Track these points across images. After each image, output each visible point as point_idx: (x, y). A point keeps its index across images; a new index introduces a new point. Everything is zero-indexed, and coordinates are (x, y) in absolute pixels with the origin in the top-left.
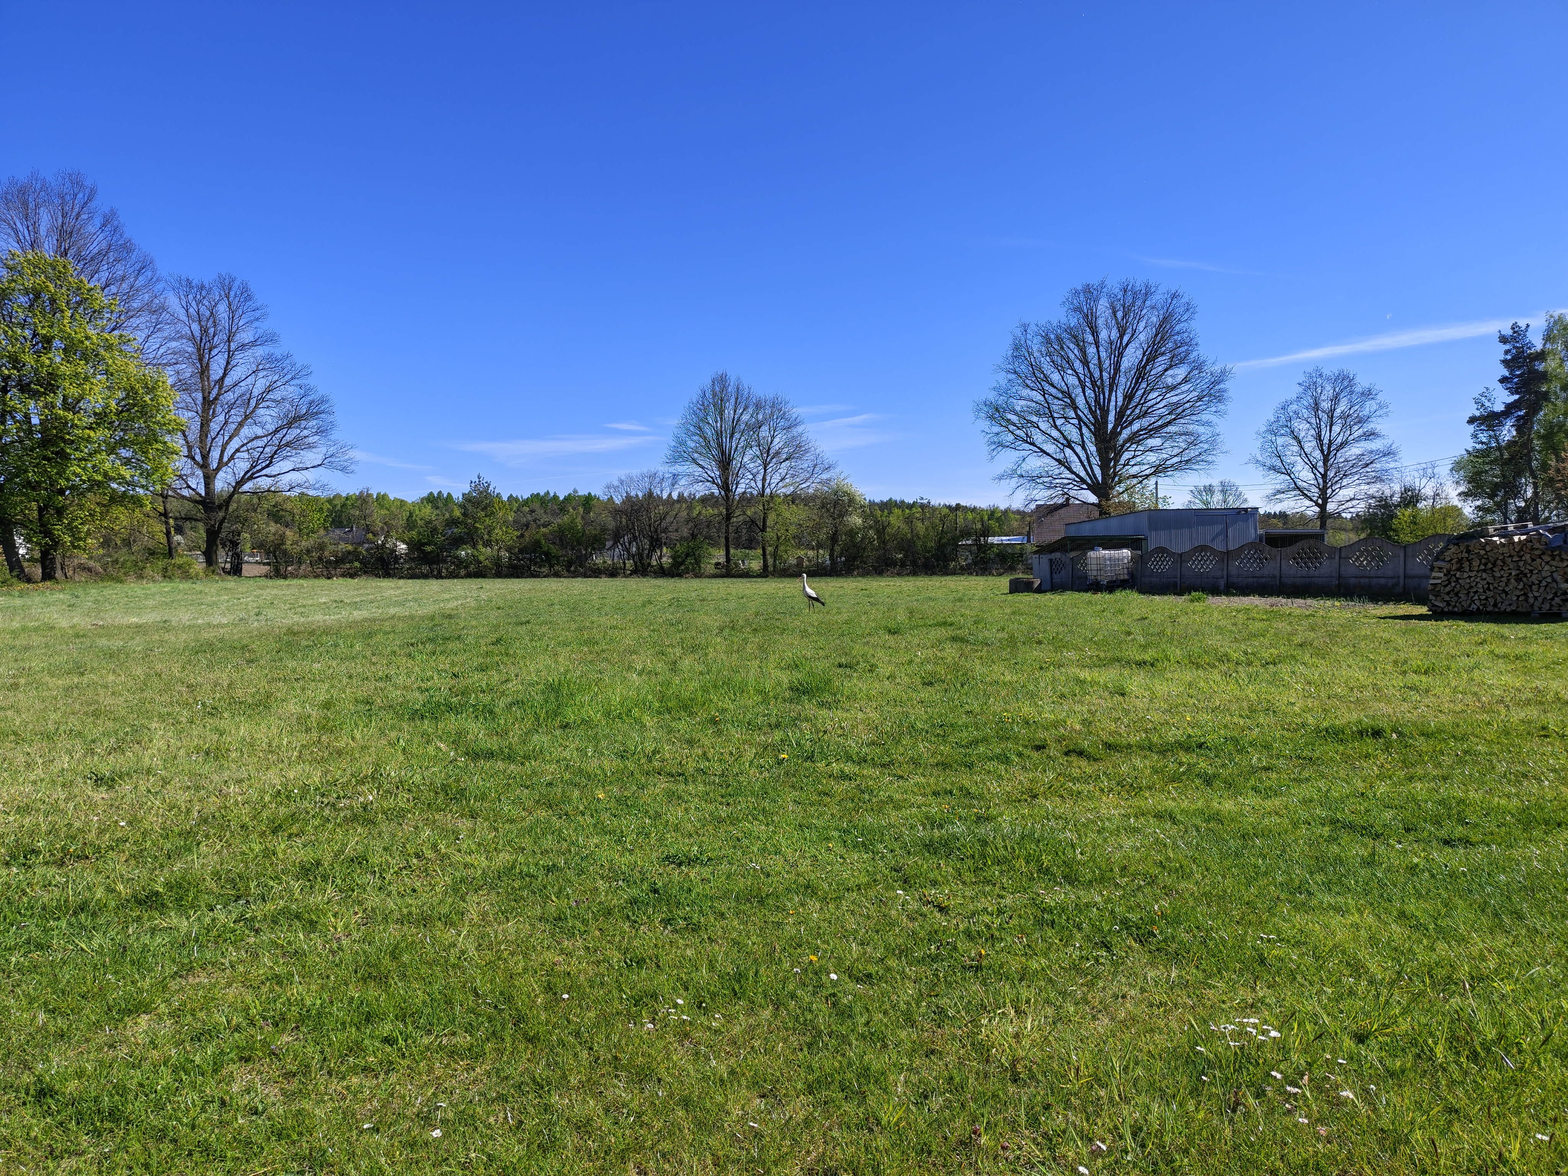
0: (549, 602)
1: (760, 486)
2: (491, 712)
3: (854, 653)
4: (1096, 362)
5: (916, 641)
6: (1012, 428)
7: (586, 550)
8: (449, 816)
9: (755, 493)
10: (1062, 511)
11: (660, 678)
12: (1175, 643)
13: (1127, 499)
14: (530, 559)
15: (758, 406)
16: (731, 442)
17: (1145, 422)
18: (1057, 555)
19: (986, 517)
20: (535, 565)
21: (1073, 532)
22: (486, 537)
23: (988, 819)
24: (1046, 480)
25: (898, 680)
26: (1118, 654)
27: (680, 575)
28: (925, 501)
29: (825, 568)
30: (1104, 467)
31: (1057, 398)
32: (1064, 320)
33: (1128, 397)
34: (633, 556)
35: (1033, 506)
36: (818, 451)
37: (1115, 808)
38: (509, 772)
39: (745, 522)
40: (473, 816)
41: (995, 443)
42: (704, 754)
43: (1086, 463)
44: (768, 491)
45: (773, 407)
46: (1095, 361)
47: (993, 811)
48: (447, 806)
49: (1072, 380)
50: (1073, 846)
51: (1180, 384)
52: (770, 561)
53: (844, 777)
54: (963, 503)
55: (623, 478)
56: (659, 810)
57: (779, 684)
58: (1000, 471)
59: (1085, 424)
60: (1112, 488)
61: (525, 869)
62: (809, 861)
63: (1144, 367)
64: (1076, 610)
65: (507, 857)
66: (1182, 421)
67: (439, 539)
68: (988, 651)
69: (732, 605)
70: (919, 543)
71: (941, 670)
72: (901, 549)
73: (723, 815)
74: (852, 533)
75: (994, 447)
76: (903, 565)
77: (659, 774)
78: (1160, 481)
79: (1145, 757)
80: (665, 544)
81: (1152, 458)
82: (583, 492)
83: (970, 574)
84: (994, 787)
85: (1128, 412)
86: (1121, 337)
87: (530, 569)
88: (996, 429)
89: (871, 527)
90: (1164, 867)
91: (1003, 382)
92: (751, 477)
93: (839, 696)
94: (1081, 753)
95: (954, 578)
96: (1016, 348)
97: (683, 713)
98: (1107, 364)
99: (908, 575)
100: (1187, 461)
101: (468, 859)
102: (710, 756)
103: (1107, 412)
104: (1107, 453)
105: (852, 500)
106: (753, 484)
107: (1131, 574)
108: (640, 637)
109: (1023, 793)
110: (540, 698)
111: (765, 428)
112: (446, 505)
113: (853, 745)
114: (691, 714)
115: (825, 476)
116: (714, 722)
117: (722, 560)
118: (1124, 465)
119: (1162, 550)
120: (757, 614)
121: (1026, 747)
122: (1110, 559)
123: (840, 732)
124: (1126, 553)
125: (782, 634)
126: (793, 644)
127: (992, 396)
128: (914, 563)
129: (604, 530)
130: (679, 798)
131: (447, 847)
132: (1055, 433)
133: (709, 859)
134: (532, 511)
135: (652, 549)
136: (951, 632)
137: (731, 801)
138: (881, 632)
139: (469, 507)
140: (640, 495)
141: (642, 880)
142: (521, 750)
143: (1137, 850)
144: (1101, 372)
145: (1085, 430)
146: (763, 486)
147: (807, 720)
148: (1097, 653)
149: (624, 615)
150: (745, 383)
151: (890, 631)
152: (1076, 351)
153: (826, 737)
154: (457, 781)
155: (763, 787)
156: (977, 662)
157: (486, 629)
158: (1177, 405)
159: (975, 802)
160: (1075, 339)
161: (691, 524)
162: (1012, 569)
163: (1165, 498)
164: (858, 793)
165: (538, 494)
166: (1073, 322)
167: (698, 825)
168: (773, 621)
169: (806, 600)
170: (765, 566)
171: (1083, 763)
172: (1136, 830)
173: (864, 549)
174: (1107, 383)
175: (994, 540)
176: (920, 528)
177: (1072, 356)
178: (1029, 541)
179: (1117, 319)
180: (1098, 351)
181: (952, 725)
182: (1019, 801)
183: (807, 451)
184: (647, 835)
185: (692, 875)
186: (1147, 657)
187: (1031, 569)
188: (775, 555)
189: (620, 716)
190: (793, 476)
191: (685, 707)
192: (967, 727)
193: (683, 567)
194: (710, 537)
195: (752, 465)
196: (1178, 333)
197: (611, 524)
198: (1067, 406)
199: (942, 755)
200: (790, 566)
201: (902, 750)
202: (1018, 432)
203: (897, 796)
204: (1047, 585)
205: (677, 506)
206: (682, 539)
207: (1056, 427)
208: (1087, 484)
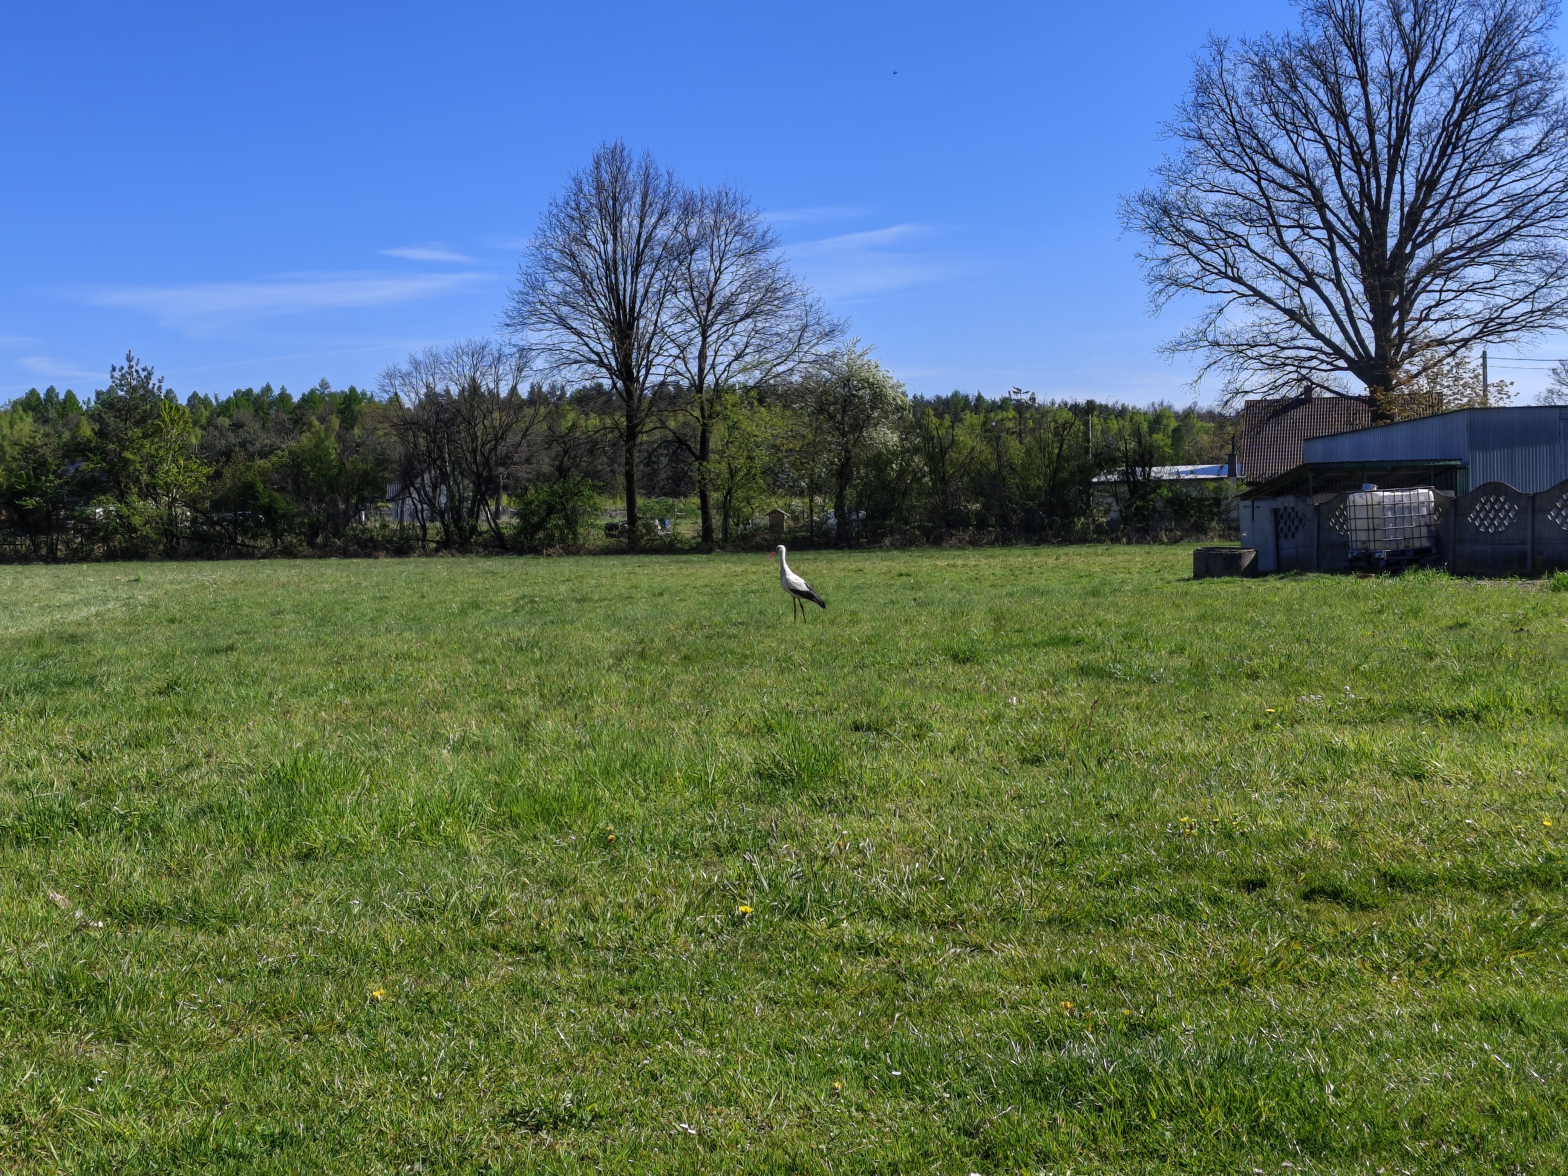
0: (274, 608)
1: (695, 370)
2: (157, 829)
3: (885, 701)
4: (1362, 115)
5: (1008, 675)
6: (1195, 247)
7: (346, 501)
8: (73, 1041)
9: (685, 383)
10: (1298, 414)
11: (498, 759)
12: (1523, 673)
13: (1426, 388)
14: (234, 522)
15: (688, 210)
16: (634, 283)
17: (1459, 234)
18: (1288, 501)
19: (1145, 427)
20: (245, 532)
21: (1319, 454)
22: (145, 478)
23: (1152, 1028)
24: (1264, 350)
25: (972, 755)
26: (1409, 696)
27: (535, 551)
28: (1025, 397)
29: (826, 533)
30: (1380, 324)
31: (1286, 188)
32: (1296, 31)
33: (1427, 184)
34: (442, 514)
35: (1239, 404)
36: (809, 300)
37: (1402, 1002)
38: (193, 947)
39: (665, 443)
40: (122, 1037)
41: (1161, 278)
42: (586, 906)
43: (1344, 318)
44: (710, 379)
45: (717, 211)
46: (1360, 112)
47: (1162, 1014)
48: (71, 1018)
49: (1314, 151)
50: (1318, 1079)
51: (1529, 156)
52: (716, 520)
53: (865, 948)
54: (1101, 399)
55: (420, 357)
56: (494, 1019)
57: (735, 766)
58: (1173, 335)
59: (1341, 239)
60: (1397, 366)
61: (227, 1142)
62: (794, 1118)
63: (1458, 124)
64: (1326, 610)
65: (191, 1119)
66: (1534, 230)
67: (50, 482)
68: (1151, 695)
69: (641, 609)
70: (1013, 481)
71: (1058, 733)
72: (976, 493)
73: (624, 1027)
74: (879, 462)
75: (1160, 286)
76: (982, 524)
77: (495, 948)
78: (1491, 350)
79: (1463, 901)
80: (506, 488)
81: (1475, 304)
82: (339, 386)
83: (1116, 541)
84: (1163, 962)
85: (1427, 214)
86: (1411, 64)
87: (233, 541)
88: (1167, 250)
89: (917, 450)
90: (1499, 1119)
91: (1178, 158)
92: (675, 351)
93: (854, 789)
94: (1336, 895)
95: (1084, 549)
96: (1203, 88)
97: (542, 826)
98: (1382, 119)
99: (992, 544)
100: (1546, 311)
101: (111, 1123)
102: (596, 910)
103: (1386, 211)
104: (1386, 296)
105: (878, 397)
106: (680, 366)
107: (1436, 538)
108: (457, 674)
109: (1221, 976)
110: (252, 801)
111: (702, 253)
112: (63, 415)
113: (883, 884)
114: (559, 829)
115: (823, 349)
116: (605, 842)
117: (620, 519)
118: (1420, 320)
119: (1494, 489)
120: (689, 625)
121: (1226, 884)
122: (1393, 507)
123: (855, 859)
124: (1425, 494)
125: (741, 664)
126: (761, 685)
127: (1154, 186)
128: (1004, 521)
129: (382, 462)
130: (536, 995)
131: (70, 1099)
132: (1282, 258)
133: (596, 1117)
134: (237, 426)
135: (480, 500)
136: (1077, 658)
137: (639, 999)
138: (937, 659)
139: (110, 418)
140: (455, 391)
141: (461, 1162)
142: (217, 903)
143: (1446, 1085)
144: (1372, 133)
145: (1341, 251)
146: (701, 369)
147: (790, 835)
148: (1367, 695)
149: (424, 631)
150: (662, 165)
151: (955, 657)
152: (1322, 94)
153: (827, 870)
154: (90, 966)
155: (702, 972)
156: (1131, 716)
157: (147, 663)
158: (1523, 199)
159: (1126, 996)
160: (1321, 69)
161: (557, 448)
162: (1199, 530)
163: (1501, 386)
164: (892, 978)
165: (249, 391)
166: (1315, 36)
167: (574, 1049)
168: (724, 640)
169: (788, 596)
170: (707, 529)
171: (1341, 915)
172: (1443, 1046)
173: (905, 494)
174: (1384, 156)
175: (1163, 472)
176: (1015, 449)
177: (1313, 103)
178: (1232, 473)
179: (1401, 31)
180: (1366, 94)
181: (1079, 843)
182: (1214, 992)
183: (787, 299)
184: (472, 1071)
185: (561, 1150)
186: (1466, 703)
187: (1237, 529)
188: (726, 508)
189: (415, 834)
190: (760, 350)
191: (546, 814)
192: (1109, 846)
193: (541, 535)
194: (594, 474)
195: (677, 329)
196: (1524, 56)
197: (396, 449)
198: (1304, 202)
199: (1059, 902)
200: (757, 529)
201: (979, 892)
202: (1208, 256)
203: (973, 986)
204: (1268, 561)
205: (529, 411)
206: (542, 477)
207: (1283, 245)
208: (1347, 359)
